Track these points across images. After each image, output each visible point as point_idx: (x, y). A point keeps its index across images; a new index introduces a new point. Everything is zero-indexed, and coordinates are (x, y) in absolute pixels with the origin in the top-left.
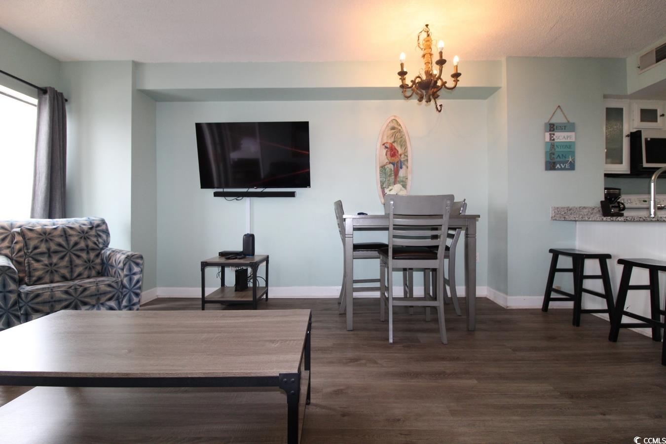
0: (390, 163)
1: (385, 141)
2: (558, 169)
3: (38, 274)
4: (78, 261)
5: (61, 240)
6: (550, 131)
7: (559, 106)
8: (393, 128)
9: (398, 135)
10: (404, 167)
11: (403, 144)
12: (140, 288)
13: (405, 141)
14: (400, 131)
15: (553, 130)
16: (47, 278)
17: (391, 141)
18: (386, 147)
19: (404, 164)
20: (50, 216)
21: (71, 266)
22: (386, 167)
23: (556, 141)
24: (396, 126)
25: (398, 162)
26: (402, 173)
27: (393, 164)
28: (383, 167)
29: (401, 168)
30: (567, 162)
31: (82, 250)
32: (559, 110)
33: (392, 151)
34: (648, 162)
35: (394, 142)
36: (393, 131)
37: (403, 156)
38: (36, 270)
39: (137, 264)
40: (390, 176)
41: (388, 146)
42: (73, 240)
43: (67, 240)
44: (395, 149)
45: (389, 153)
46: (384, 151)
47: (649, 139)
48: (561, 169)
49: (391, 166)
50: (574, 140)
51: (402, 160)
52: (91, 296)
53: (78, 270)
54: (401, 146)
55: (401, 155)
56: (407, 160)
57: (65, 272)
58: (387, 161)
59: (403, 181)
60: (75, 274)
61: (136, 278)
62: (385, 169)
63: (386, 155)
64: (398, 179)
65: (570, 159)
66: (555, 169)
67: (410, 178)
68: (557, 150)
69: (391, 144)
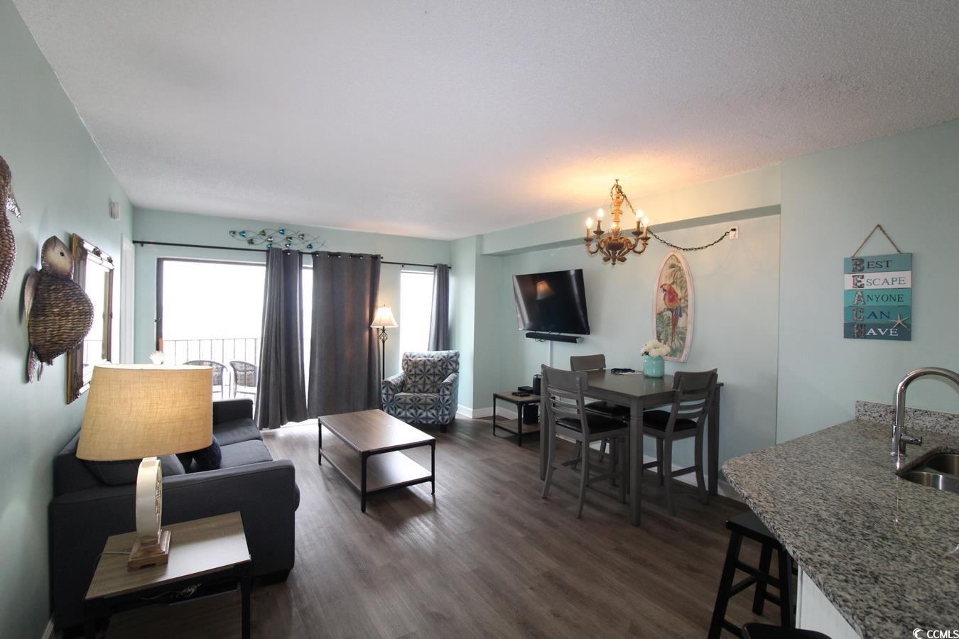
0: (668, 309)
1: (663, 283)
2: (871, 337)
3: (409, 386)
4: (428, 382)
5: (421, 368)
6: (854, 271)
7: (878, 226)
8: (673, 266)
9: (678, 274)
10: (684, 314)
11: (683, 286)
12: (449, 405)
13: (686, 282)
14: (680, 269)
15: (861, 270)
16: (412, 390)
17: (669, 282)
18: (664, 290)
19: (684, 311)
20: (437, 349)
21: (424, 384)
22: (664, 314)
23: (866, 287)
24: (676, 263)
25: (677, 308)
26: (681, 322)
27: (672, 311)
28: (660, 315)
29: (681, 316)
30: (890, 326)
31: (431, 375)
32: (879, 233)
33: (671, 295)
35: (673, 283)
36: (673, 269)
37: (683, 301)
38: (408, 384)
39: (448, 389)
40: (668, 325)
41: (666, 289)
42: (428, 367)
43: (425, 368)
44: (675, 292)
45: (667, 297)
46: (662, 295)
48: (879, 337)
49: (669, 313)
50: (909, 285)
51: (682, 305)
52: (422, 404)
53: (428, 387)
54: (681, 288)
55: (680, 300)
56: (687, 307)
57: (421, 387)
58: (665, 307)
59: (682, 333)
60: (426, 389)
61: (447, 398)
62: (663, 317)
63: (664, 299)
64: (677, 330)
65: (899, 322)
66: (866, 337)
67: (690, 329)
68: (869, 303)
69: (670, 285)
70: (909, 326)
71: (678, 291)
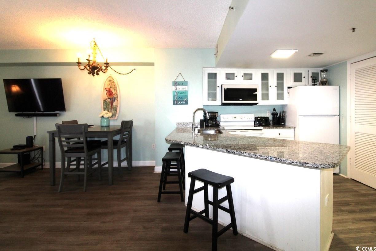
0: (109, 98)
6: (175, 85)
7: (180, 73)
8: (110, 81)
9: (113, 84)
10: (116, 100)
11: (115, 89)
13: (116, 87)
14: (114, 82)
15: (177, 85)
18: (106, 90)
19: (116, 99)
22: (107, 100)
23: (178, 90)
24: (112, 80)
25: (113, 98)
26: (115, 104)
27: (110, 99)
28: (105, 101)
29: (114, 101)
30: (183, 101)
32: (180, 75)
33: (110, 93)
34: (225, 100)
35: (111, 88)
36: (110, 82)
37: (115, 95)
40: (109, 105)
41: (108, 90)
44: (111, 91)
45: (108, 93)
46: (106, 92)
47: (226, 89)
48: (181, 104)
49: (109, 100)
50: (187, 90)
51: (115, 97)
54: (114, 90)
55: (114, 94)
56: (117, 97)
58: (107, 97)
59: (115, 108)
62: (106, 102)
63: (107, 94)
64: (113, 107)
65: (185, 99)
66: (178, 104)
67: (119, 106)
68: (179, 95)
69: (109, 89)
70: (187, 101)
71: (113, 91)
